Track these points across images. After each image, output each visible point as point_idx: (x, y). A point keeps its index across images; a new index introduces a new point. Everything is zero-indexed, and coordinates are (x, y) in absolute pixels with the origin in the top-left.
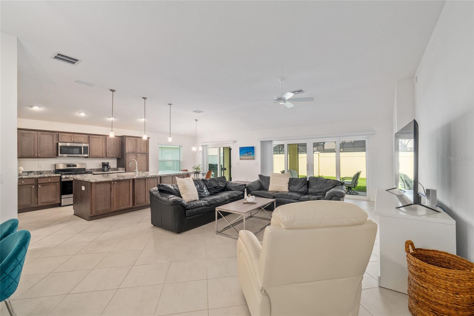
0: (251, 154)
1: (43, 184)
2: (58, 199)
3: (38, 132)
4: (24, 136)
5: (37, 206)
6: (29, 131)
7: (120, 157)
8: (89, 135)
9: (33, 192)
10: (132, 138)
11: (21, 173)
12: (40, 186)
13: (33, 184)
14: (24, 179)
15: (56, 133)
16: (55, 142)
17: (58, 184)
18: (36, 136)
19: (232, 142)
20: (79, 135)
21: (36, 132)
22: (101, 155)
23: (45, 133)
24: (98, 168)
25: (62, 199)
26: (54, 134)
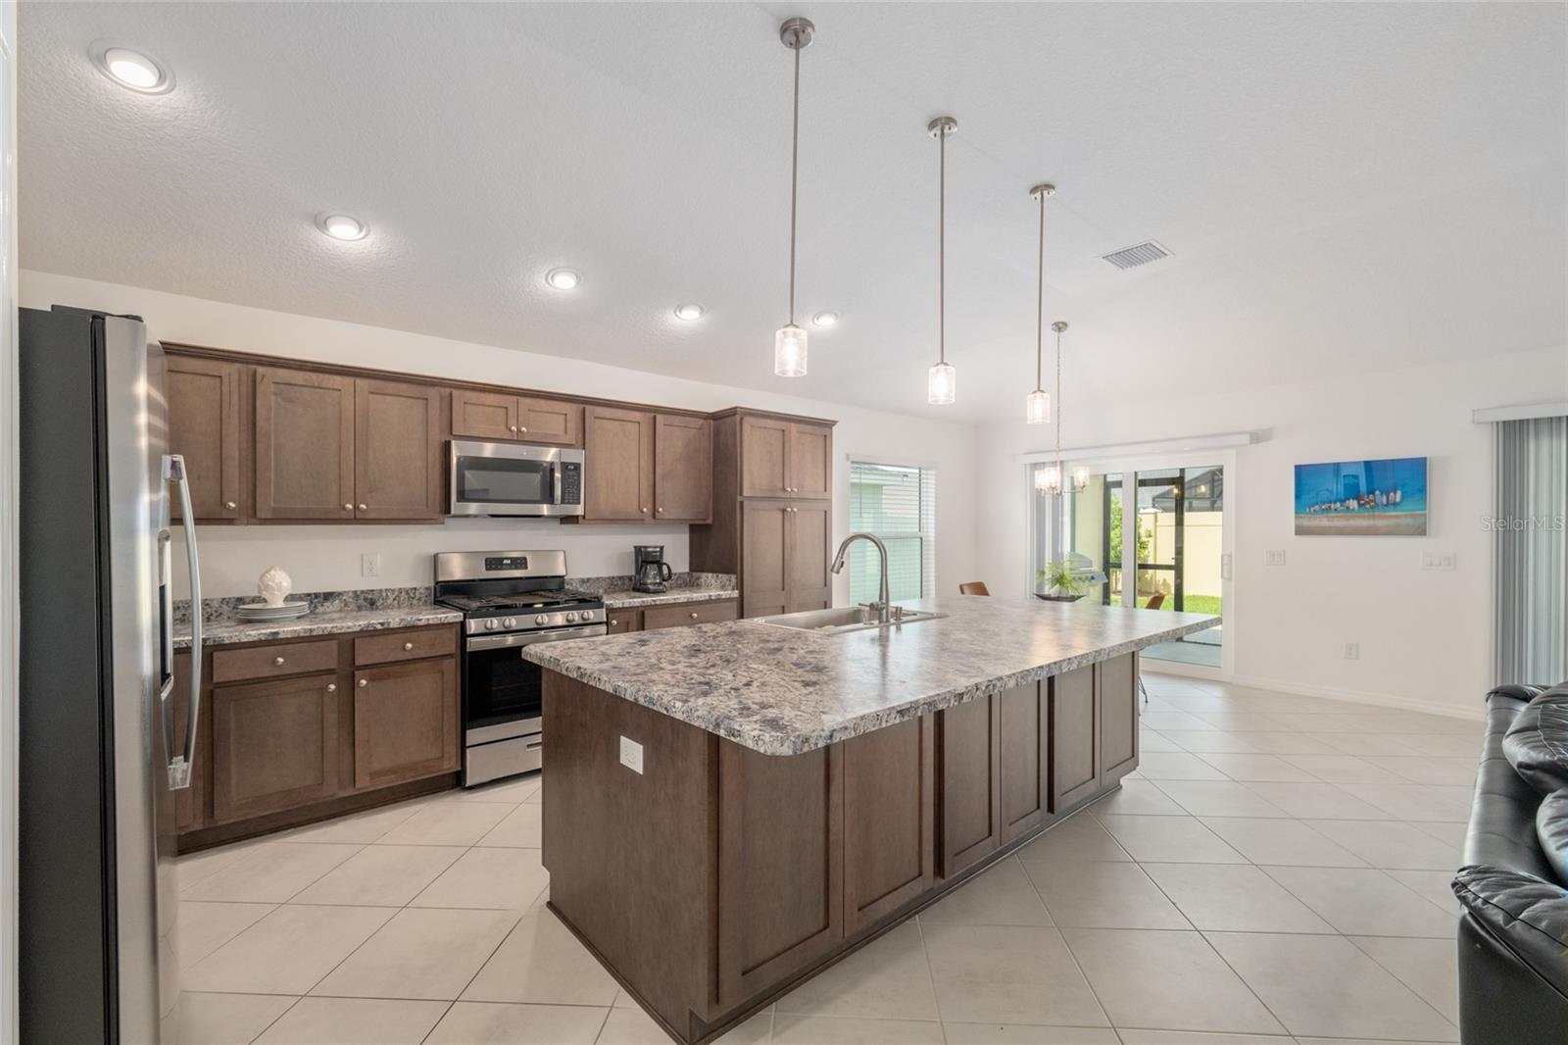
0: (1395, 504)
1: (381, 671)
2: (452, 749)
3: (359, 381)
4: (290, 400)
5: (349, 792)
6: (314, 376)
7: (709, 521)
8: (584, 403)
9: (332, 717)
10: (769, 423)
11: (280, 604)
12: (364, 682)
13: (329, 672)
14: (288, 641)
15: (442, 390)
16: (437, 436)
17: (451, 667)
18: (347, 403)
19: (1247, 437)
20: (544, 404)
21: (348, 381)
22: (633, 510)
23: (391, 386)
24: (616, 574)
25: (468, 751)
26: (433, 393)
